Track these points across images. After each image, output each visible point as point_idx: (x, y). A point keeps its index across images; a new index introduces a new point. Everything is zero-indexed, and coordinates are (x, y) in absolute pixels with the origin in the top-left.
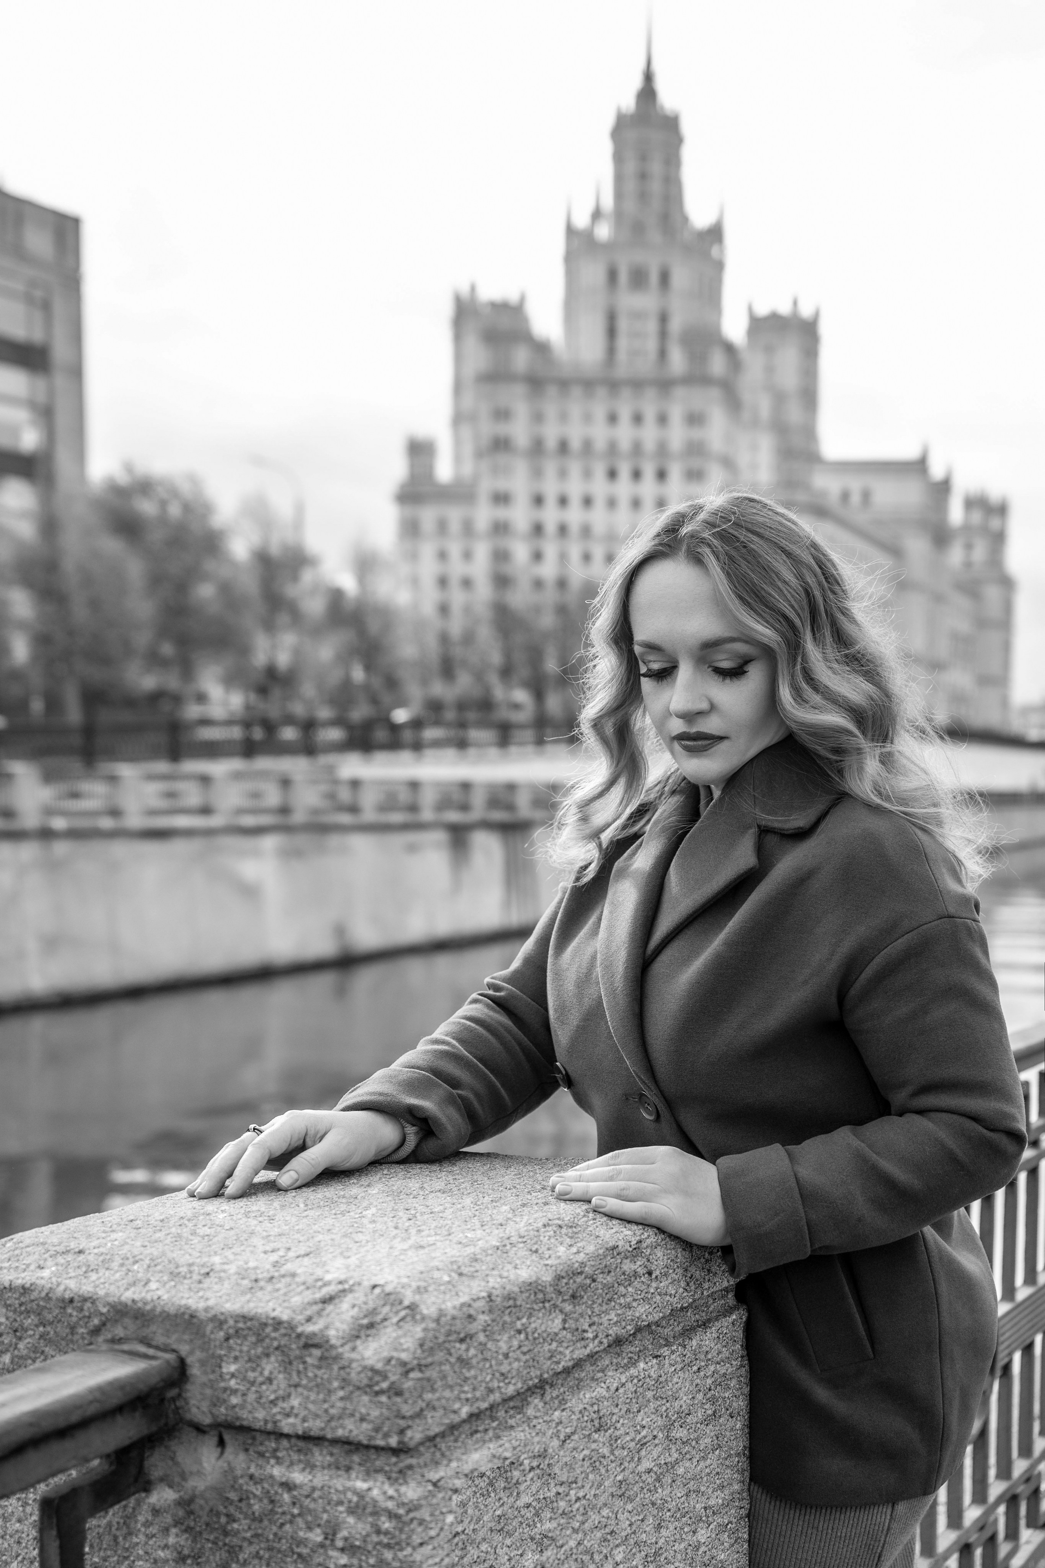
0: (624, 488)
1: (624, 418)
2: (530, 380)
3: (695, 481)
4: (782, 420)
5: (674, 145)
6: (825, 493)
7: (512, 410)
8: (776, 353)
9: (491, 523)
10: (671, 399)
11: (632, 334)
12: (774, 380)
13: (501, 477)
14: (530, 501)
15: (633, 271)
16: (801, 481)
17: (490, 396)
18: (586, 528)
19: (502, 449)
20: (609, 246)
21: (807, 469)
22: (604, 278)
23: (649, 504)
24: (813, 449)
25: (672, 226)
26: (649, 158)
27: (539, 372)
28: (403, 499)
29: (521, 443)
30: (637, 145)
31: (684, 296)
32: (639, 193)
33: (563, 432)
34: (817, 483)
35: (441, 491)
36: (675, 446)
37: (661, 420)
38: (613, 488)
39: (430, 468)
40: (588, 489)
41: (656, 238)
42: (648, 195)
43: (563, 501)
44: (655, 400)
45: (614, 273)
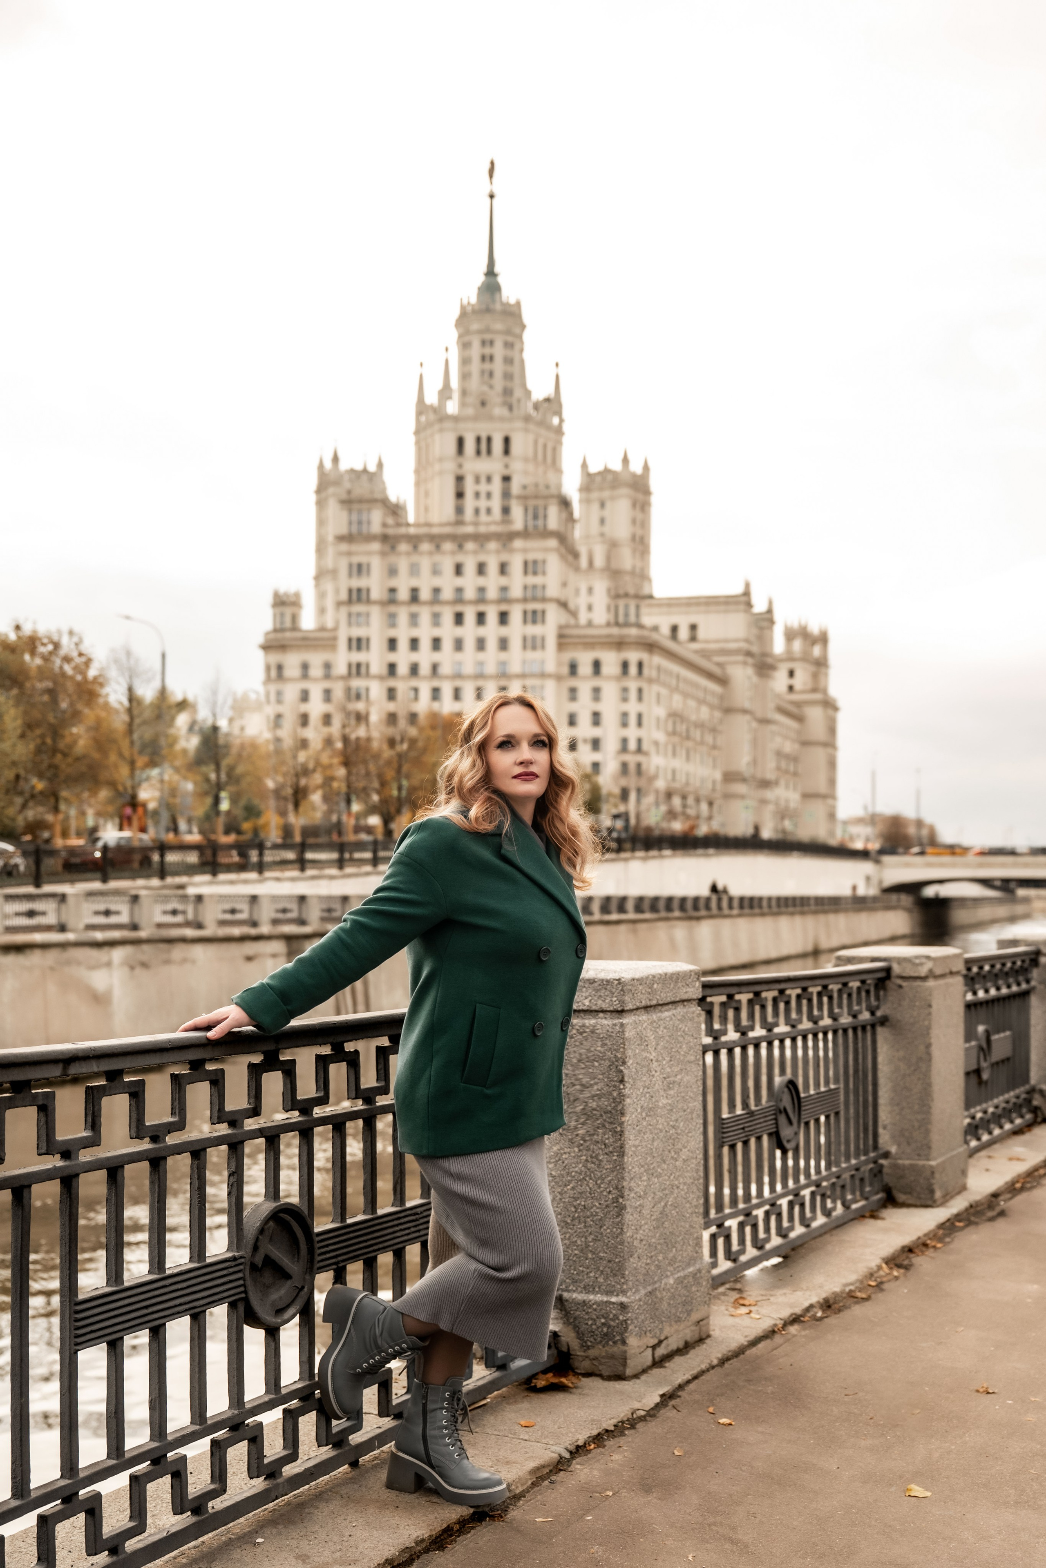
0: (469, 631)
1: (470, 568)
2: (385, 538)
3: (534, 622)
4: (614, 565)
5: (517, 330)
6: (655, 629)
7: (368, 565)
8: (608, 505)
9: (350, 666)
10: (512, 551)
11: (477, 495)
12: (606, 529)
13: (358, 625)
14: (385, 645)
15: (478, 440)
16: (632, 619)
17: (349, 554)
18: (435, 667)
19: (359, 600)
20: (455, 419)
21: (638, 607)
22: (451, 447)
23: (492, 644)
24: (646, 591)
25: (514, 400)
26: (492, 343)
27: (391, 531)
28: (267, 647)
29: (375, 595)
30: (480, 332)
31: (526, 460)
32: (483, 372)
33: (414, 583)
34: (648, 620)
35: (305, 639)
36: (516, 592)
37: (503, 569)
38: (459, 631)
39: (295, 618)
40: (437, 632)
41: (499, 411)
42: (491, 374)
43: (414, 644)
44: (498, 552)
45: (461, 442)
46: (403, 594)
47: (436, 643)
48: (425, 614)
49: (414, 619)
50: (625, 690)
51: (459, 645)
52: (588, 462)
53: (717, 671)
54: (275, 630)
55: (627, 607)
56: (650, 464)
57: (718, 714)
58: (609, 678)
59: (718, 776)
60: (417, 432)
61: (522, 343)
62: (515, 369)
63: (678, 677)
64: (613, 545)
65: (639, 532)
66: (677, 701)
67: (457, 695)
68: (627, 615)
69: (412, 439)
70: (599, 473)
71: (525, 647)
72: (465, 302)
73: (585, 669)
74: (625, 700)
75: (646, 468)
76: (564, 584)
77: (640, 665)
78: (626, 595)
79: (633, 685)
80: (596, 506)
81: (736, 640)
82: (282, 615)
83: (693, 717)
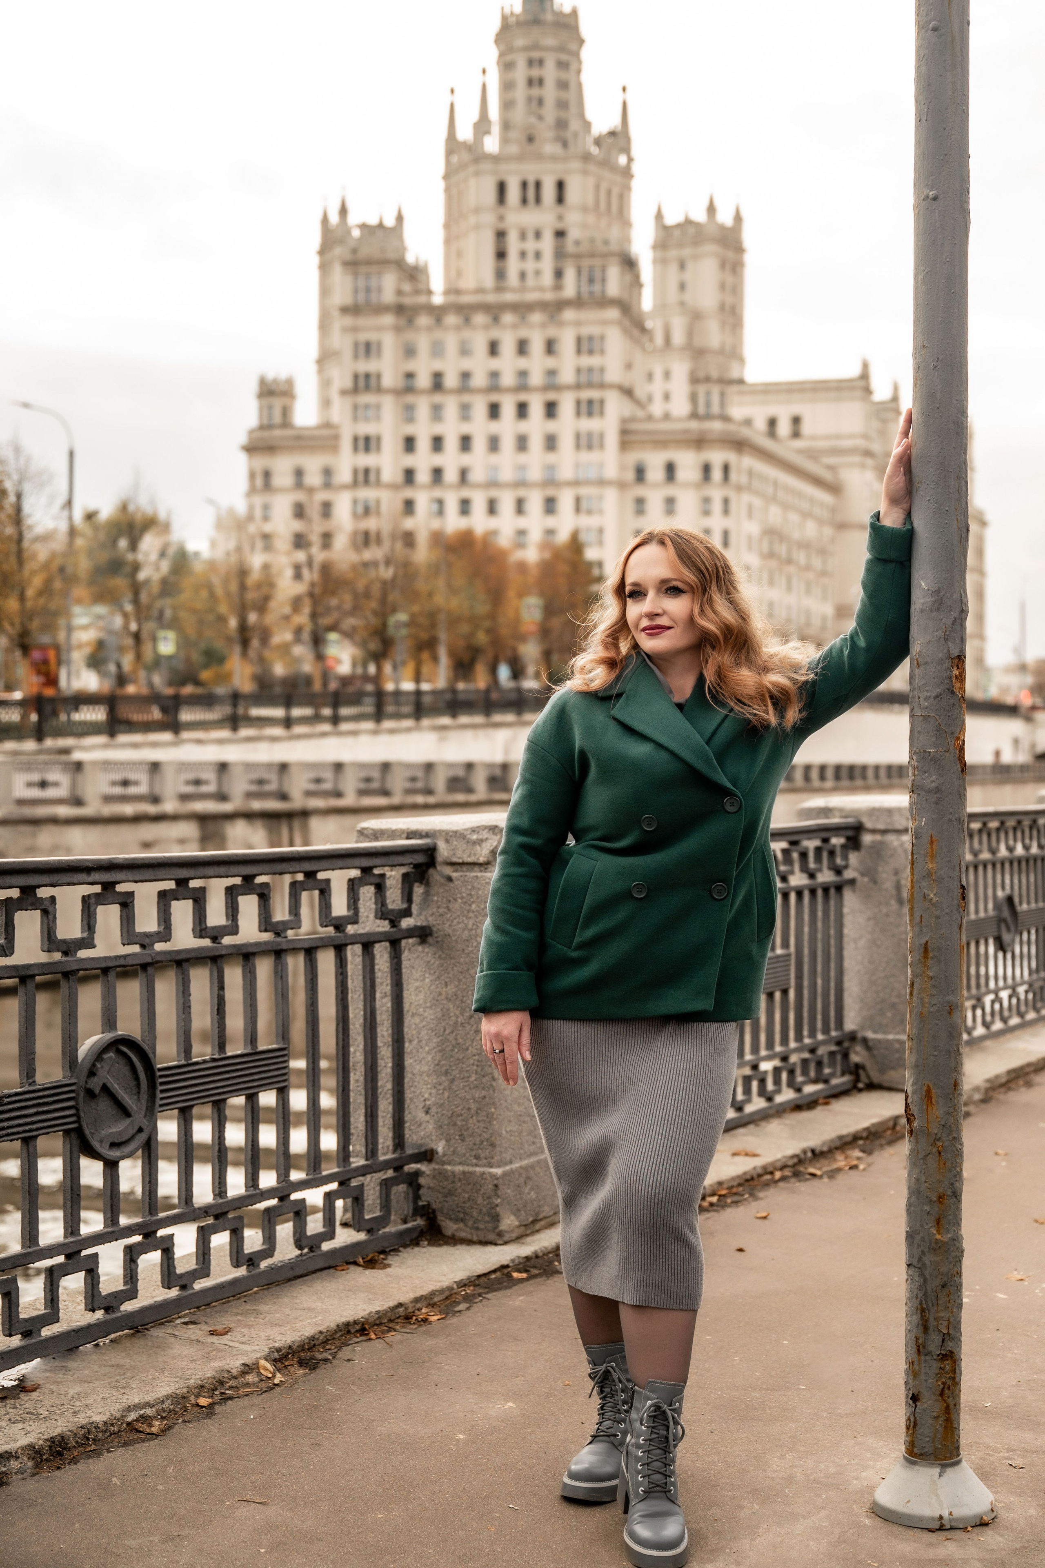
0: (507, 426)
1: (508, 347)
2: (400, 309)
3: (590, 414)
4: (698, 342)
5: (573, 47)
6: (748, 422)
7: (379, 345)
8: (690, 265)
9: (355, 472)
10: (561, 324)
11: (523, 255)
12: (688, 297)
13: (367, 419)
14: (400, 445)
15: (524, 185)
16: (716, 409)
17: (355, 329)
18: (464, 473)
19: (367, 388)
20: (495, 159)
21: (722, 395)
22: (490, 195)
23: (536, 443)
24: (734, 374)
25: (569, 135)
26: (541, 62)
27: (408, 301)
28: (251, 449)
29: (389, 380)
30: (526, 49)
31: (585, 209)
32: (529, 99)
33: (437, 366)
34: (737, 412)
35: (298, 438)
36: (567, 376)
37: (550, 347)
38: (494, 427)
39: (286, 412)
40: (466, 428)
41: (550, 148)
42: (540, 102)
43: (437, 443)
44: (543, 326)
45: (502, 188)
46: (423, 381)
47: (466, 442)
48: (451, 406)
49: (437, 412)
50: (707, 500)
51: (494, 444)
52: (665, 212)
53: (827, 475)
54: (262, 427)
55: (708, 394)
56: (744, 214)
57: (828, 531)
58: (686, 485)
59: (828, 610)
60: (447, 177)
61: (580, 62)
62: (571, 96)
63: (775, 483)
64: (696, 317)
65: (729, 300)
66: (775, 515)
67: (492, 508)
68: (708, 404)
69: (442, 185)
70: (678, 226)
71: (578, 447)
72: (507, 11)
73: (656, 474)
74: (707, 513)
75: (738, 218)
76: (629, 366)
77: (726, 469)
78: (708, 379)
79: (717, 494)
80: (673, 268)
81: (851, 436)
82: (270, 408)
83: (796, 535)
